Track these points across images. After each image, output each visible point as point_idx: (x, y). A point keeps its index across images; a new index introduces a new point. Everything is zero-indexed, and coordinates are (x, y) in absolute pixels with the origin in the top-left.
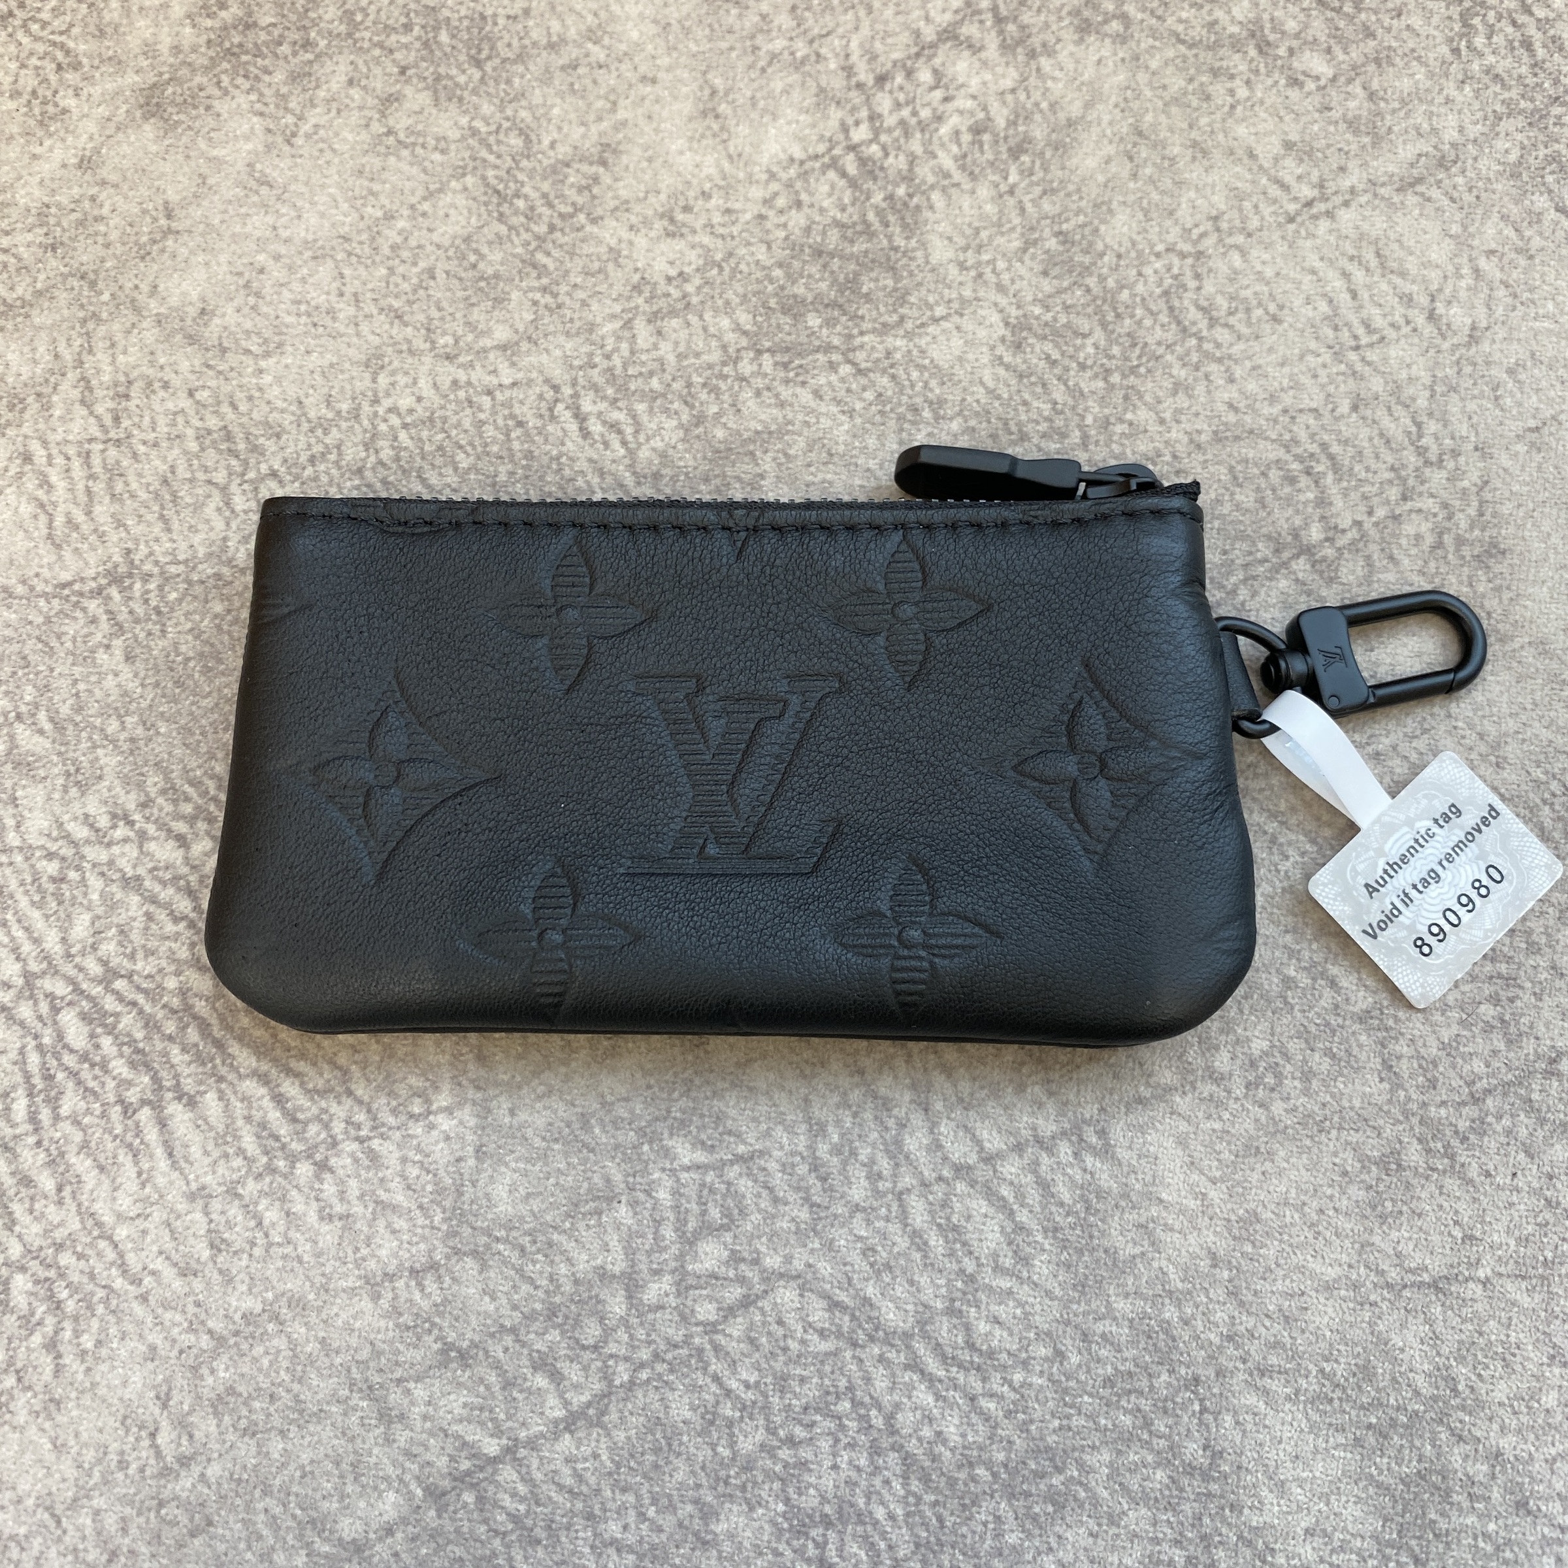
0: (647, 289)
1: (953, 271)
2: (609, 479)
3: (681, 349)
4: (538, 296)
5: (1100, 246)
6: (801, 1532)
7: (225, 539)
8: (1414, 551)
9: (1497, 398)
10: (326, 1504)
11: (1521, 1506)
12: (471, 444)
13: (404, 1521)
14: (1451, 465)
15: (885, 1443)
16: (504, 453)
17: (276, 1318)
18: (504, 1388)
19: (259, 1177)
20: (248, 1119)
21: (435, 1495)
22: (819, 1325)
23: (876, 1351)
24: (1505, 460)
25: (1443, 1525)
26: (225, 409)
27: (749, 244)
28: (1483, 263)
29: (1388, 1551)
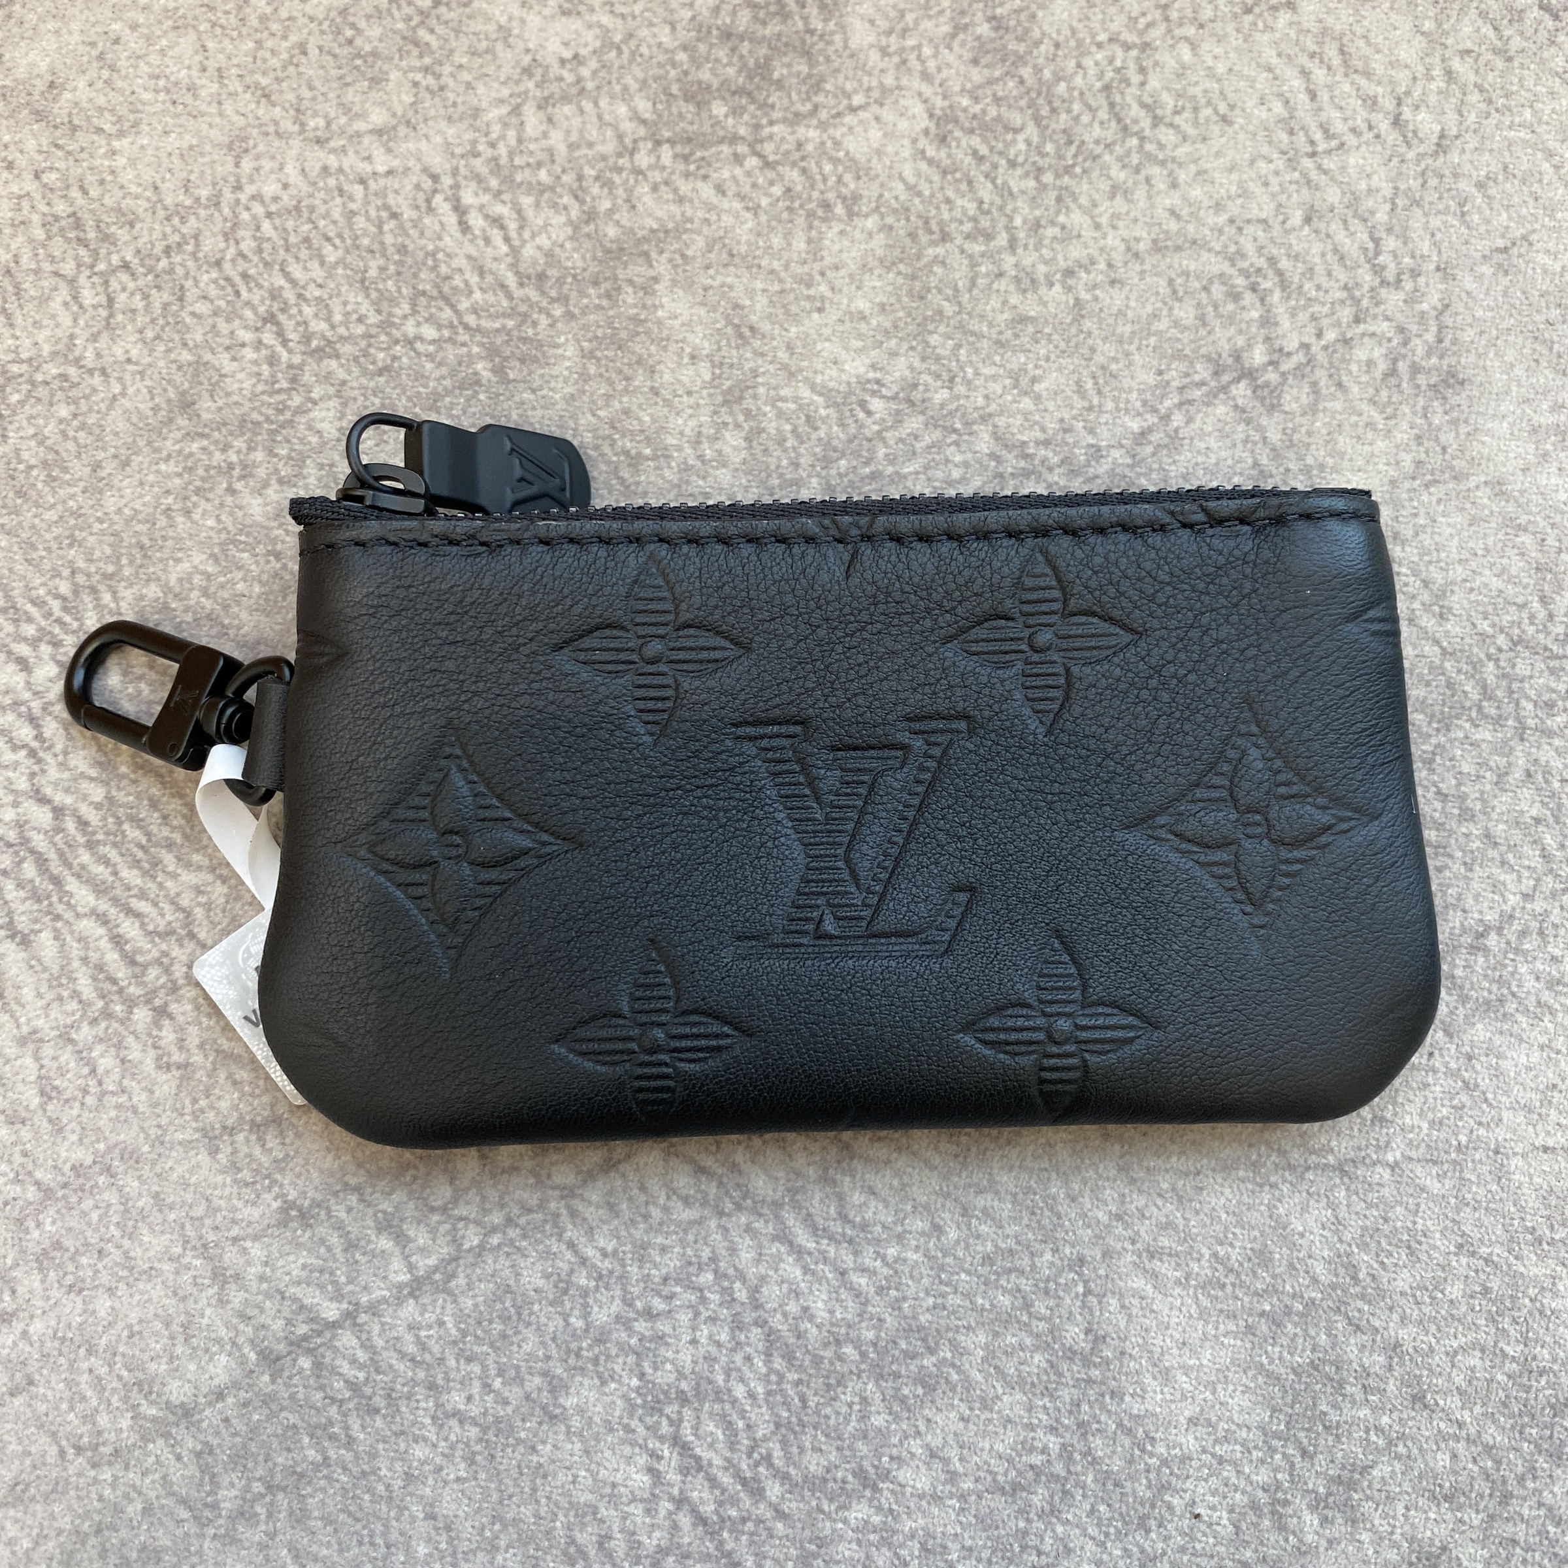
0: (538, 72)
1: (874, 57)
2: (489, 279)
3: (574, 137)
4: (419, 77)
5: (1036, 33)
6: (655, 1408)
7: (72, 337)
8: (1364, 378)
9: (1463, 214)
10: (153, 1366)
11: (1418, 1399)
12: (340, 236)
13: (236, 1385)
14: (1408, 285)
15: (749, 1316)
16: (376, 247)
17: (108, 1170)
18: (346, 1250)
19: (94, 1022)
20: (85, 960)
21: (270, 1360)
22: (684, 1192)
23: (743, 1220)
24: (1469, 283)
25: (1334, 1417)
26: (75, 193)
27: (651, 25)
28: (1456, 64)
29: (1275, 1443)
